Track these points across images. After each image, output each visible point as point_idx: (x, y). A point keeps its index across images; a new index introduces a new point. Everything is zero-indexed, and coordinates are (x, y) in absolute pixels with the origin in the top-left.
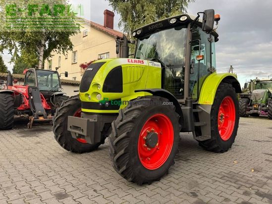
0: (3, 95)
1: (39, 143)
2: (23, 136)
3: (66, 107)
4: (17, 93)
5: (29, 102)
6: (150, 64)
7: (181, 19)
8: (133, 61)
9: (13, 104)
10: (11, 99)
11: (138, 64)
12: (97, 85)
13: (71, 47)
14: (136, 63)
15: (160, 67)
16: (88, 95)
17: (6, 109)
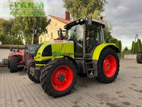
0: (13, 57)
1: (25, 78)
2: (20, 75)
3: (32, 63)
4: (19, 56)
5: (25, 59)
6: (67, 42)
7: (81, 21)
8: (58, 42)
9: (17, 61)
10: (16, 58)
11: (60, 43)
12: (39, 54)
13: (47, 32)
14: (59, 43)
15: (73, 43)
16: (36, 58)
17: (14, 63)
